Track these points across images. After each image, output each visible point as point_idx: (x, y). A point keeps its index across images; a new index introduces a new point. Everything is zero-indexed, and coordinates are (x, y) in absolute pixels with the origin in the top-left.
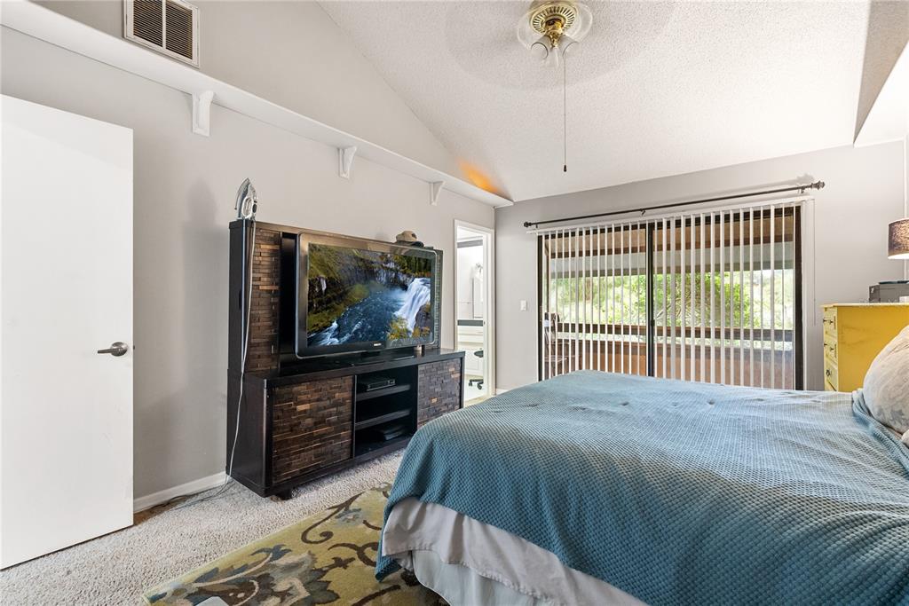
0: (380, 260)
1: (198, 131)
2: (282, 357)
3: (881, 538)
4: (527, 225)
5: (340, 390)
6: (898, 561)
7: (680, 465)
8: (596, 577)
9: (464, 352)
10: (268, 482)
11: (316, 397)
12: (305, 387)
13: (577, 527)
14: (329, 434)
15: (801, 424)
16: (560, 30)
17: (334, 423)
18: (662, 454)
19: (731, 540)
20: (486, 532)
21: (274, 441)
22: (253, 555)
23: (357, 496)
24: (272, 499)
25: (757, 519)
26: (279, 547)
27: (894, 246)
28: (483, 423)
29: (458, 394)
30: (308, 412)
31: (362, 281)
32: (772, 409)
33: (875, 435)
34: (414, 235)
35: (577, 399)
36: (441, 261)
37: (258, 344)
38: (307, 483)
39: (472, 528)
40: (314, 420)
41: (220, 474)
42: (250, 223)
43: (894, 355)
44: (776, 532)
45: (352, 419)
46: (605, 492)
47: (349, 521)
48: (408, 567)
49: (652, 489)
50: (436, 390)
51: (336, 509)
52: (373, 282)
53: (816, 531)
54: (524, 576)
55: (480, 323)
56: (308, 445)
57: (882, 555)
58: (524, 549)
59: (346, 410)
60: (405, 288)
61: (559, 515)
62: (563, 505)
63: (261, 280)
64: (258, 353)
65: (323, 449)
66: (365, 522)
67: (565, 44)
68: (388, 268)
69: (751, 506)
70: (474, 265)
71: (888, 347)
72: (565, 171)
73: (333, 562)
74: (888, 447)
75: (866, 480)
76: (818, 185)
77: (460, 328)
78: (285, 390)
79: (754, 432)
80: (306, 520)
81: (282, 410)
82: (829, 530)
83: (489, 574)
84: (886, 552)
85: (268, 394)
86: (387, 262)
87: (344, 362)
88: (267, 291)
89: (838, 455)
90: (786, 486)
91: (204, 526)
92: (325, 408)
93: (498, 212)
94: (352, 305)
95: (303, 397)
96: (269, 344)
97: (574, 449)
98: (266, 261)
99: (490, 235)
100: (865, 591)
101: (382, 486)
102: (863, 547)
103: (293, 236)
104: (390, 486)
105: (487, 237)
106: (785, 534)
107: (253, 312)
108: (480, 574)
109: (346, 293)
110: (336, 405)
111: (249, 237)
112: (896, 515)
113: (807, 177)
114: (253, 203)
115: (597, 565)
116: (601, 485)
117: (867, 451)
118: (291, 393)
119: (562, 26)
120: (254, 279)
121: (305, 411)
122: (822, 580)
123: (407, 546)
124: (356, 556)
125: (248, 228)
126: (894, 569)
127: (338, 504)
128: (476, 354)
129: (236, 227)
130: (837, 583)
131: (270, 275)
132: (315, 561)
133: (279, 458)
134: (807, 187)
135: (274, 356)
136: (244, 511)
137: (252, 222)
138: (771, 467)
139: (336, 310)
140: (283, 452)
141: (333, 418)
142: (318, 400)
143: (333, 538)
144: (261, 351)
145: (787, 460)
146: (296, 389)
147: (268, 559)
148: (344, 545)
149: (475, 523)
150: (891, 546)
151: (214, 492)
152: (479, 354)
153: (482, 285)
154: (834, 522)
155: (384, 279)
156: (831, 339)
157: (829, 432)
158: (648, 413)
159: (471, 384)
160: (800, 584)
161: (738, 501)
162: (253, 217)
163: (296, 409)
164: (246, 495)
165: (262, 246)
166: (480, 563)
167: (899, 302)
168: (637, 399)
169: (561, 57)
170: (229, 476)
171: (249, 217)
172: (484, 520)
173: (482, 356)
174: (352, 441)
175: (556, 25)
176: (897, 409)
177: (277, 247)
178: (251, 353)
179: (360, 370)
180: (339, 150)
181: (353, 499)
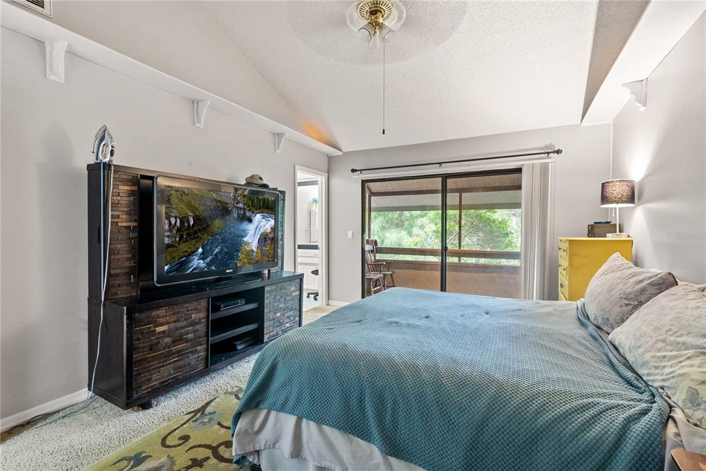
0: (232, 202)
1: (52, 77)
2: (141, 284)
3: (599, 419)
4: (353, 171)
5: (197, 312)
6: (610, 436)
7: (467, 370)
8: (406, 461)
9: (303, 274)
10: (129, 396)
11: (174, 319)
12: (164, 311)
13: (392, 423)
14: (187, 349)
15: (546, 329)
16: (381, 20)
17: (191, 340)
18: (455, 361)
19: (503, 428)
20: (321, 431)
21: (134, 360)
22: (114, 464)
23: (212, 400)
24: (133, 410)
25: (520, 410)
26: (140, 454)
27: (605, 199)
28: (318, 340)
29: (298, 308)
30: (167, 333)
31: (221, 217)
32: (528, 318)
33: (592, 336)
34: (261, 178)
35: (392, 314)
36: (284, 200)
37: (118, 275)
38: (167, 392)
39: (309, 428)
40: (173, 339)
41: (83, 390)
42: (108, 166)
43: (603, 277)
44: (533, 420)
45: (207, 336)
46: (413, 395)
47: (204, 424)
48: (255, 462)
49: (448, 391)
50: (280, 306)
51: (193, 414)
52: (228, 217)
53: (559, 417)
54: (351, 463)
55: (316, 247)
56: (167, 361)
57: (600, 432)
58: (351, 442)
59: (201, 328)
60: (250, 221)
61: (379, 415)
62: (382, 406)
63: (119, 217)
64: (118, 282)
65: (181, 362)
66: (219, 424)
67: (384, 32)
68: (238, 208)
69: (515, 402)
70: (312, 200)
71: (600, 271)
72: (384, 133)
73: (190, 463)
74: (601, 345)
75: (588, 372)
76: (558, 152)
77: (299, 251)
78: (143, 316)
79: (516, 337)
80: (165, 427)
81: (142, 334)
82: (566, 415)
83: (324, 464)
84: (603, 430)
85: (127, 319)
86: (238, 203)
87: (200, 287)
88: (125, 227)
89: (570, 353)
90: (539, 382)
91: (66, 442)
92: (182, 328)
93: (330, 159)
94: (213, 235)
95: (161, 320)
96: (128, 274)
97: (390, 360)
98: (124, 200)
99: (324, 178)
100: (589, 459)
101: (234, 390)
102: (588, 427)
103: (152, 178)
104: (241, 390)
105: (321, 179)
106: (539, 421)
107: (112, 246)
108: (316, 464)
109: (208, 226)
110: (194, 324)
111: (107, 179)
112: (608, 401)
113: (551, 146)
114: (110, 148)
115: (407, 452)
116: (410, 390)
117: (588, 348)
118: (149, 317)
119: (383, 17)
120: (113, 217)
121: (164, 332)
122: (562, 453)
123: (254, 446)
124: (211, 455)
125: (106, 171)
126: (607, 442)
127: (195, 409)
128: (313, 272)
129: (93, 169)
130: (572, 454)
131: (128, 213)
132: (173, 463)
133: (139, 374)
134: (551, 152)
135: (133, 285)
136: (106, 424)
137: (110, 165)
138: (528, 367)
139: (201, 239)
140: (144, 368)
141: (190, 336)
142: (175, 322)
143: (190, 440)
144: (121, 280)
145: (538, 360)
146: (154, 313)
147: (130, 467)
148: (200, 446)
149: (312, 424)
150: (605, 425)
151: (76, 408)
152: (316, 272)
153: (317, 216)
154: (570, 409)
155: (235, 215)
156: (564, 262)
157: (564, 335)
158: (444, 325)
159: (308, 297)
160: (548, 457)
161: (507, 398)
162: (110, 161)
163: (155, 330)
164: (109, 408)
165: (120, 187)
166: (316, 456)
167: (606, 237)
168: (435, 312)
169: (381, 40)
170: (91, 393)
171: (107, 160)
172: (320, 421)
173: (317, 274)
174: (208, 353)
175: (377, 15)
176: (606, 317)
177: (135, 188)
178: (111, 283)
179: (214, 293)
180: (193, 102)
181: (208, 404)
